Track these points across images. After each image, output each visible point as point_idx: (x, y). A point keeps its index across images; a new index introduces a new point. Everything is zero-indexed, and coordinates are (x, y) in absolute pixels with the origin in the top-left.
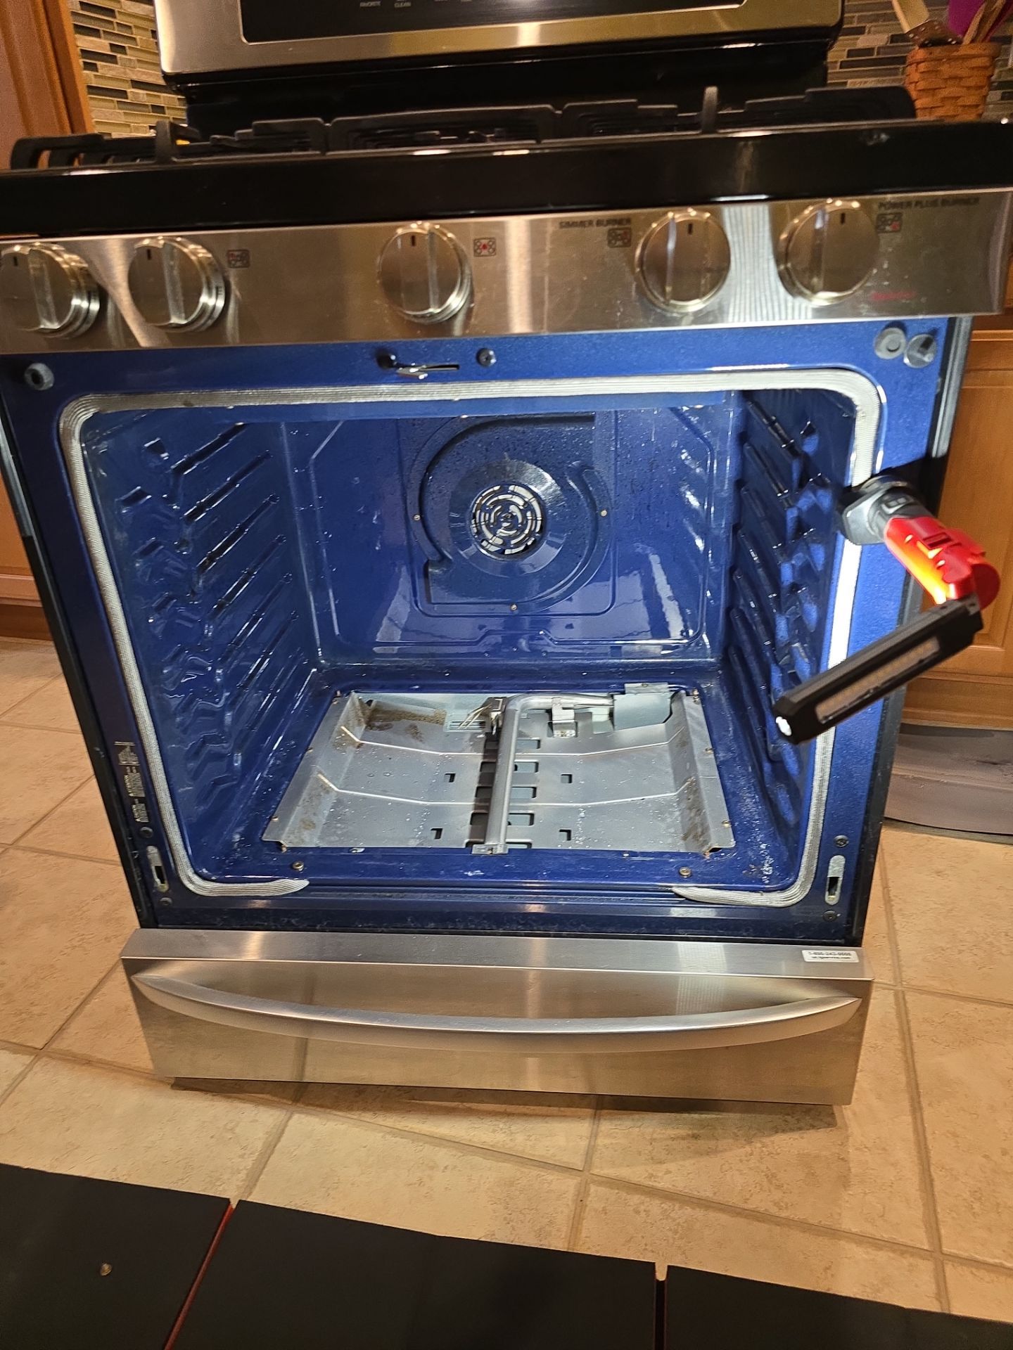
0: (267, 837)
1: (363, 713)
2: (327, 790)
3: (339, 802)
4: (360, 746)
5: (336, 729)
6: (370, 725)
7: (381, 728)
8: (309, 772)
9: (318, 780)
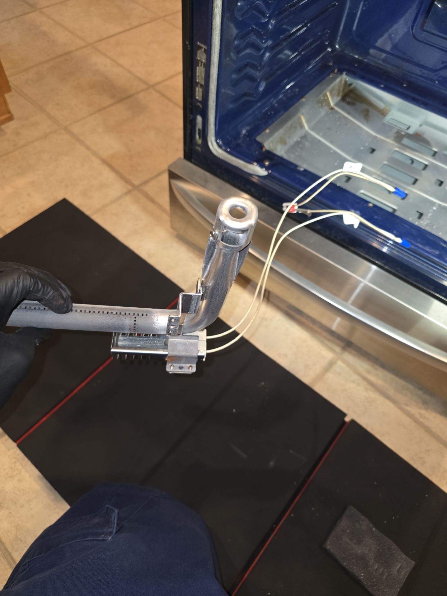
0: (259, 139)
1: (344, 90)
2: (302, 127)
3: (305, 137)
4: (332, 109)
5: (324, 92)
6: (343, 99)
7: (349, 103)
8: (297, 111)
9: (300, 119)
